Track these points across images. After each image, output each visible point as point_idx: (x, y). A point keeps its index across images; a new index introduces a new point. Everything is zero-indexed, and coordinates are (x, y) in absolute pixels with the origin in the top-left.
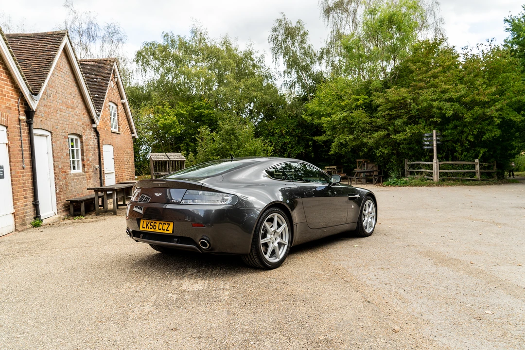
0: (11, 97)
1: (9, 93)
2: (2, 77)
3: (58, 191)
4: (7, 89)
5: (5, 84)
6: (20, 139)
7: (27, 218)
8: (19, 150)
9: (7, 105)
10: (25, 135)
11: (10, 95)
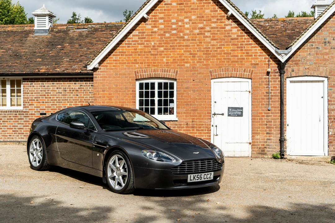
0: (259, 56)
1: (257, 53)
2: (250, 43)
3: (330, 133)
4: (256, 50)
5: (252, 47)
6: (267, 88)
7: (268, 149)
8: (265, 96)
9: (253, 62)
10: (275, 83)
11: (259, 54)
